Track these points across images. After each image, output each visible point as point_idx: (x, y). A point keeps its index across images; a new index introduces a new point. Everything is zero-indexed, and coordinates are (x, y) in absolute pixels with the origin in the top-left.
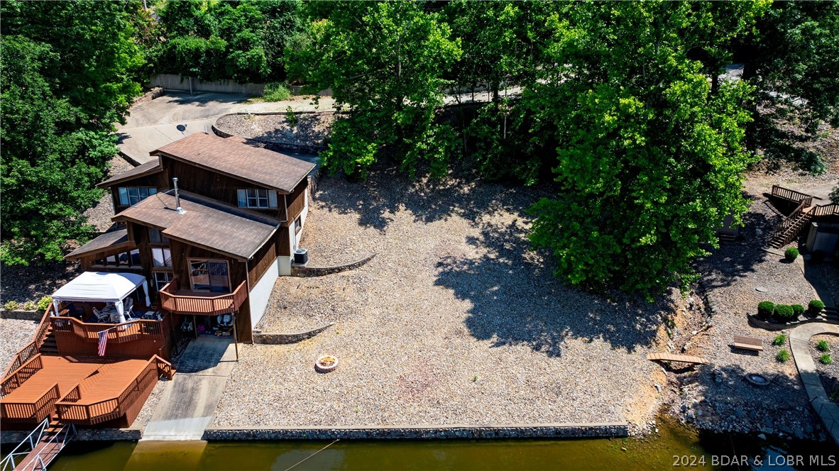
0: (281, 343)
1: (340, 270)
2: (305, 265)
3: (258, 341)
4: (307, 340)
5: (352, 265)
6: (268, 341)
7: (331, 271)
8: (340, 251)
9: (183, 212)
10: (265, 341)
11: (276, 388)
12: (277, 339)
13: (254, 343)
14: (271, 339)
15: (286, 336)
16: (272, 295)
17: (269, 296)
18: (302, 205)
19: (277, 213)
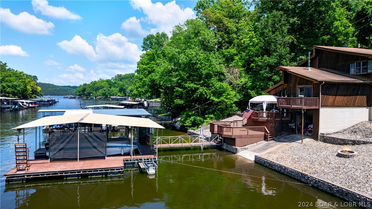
4: (351, 146)
9: (309, 70)
10: (326, 140)
11: (305, 155)
12: (331, 140)
13: (320, 141)
14: (328, 139)
15: (337, 138)
16: (353, 126)
17: (349, 125)
19: (370, 76)
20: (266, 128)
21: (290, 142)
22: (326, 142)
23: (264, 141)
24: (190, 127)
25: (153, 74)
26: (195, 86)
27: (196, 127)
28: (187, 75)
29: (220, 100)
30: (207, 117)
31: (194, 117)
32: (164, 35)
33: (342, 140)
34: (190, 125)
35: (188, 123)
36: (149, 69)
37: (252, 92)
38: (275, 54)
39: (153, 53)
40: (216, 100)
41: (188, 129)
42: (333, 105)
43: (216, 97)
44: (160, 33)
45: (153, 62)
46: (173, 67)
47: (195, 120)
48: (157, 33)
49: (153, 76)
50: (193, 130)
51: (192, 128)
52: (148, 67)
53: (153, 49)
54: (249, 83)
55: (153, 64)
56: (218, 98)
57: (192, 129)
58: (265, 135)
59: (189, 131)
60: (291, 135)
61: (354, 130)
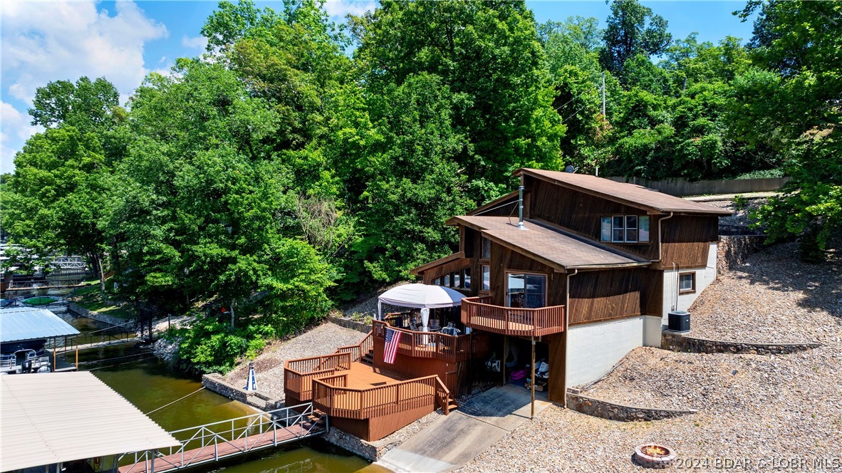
0: (602, 416)
1: (738, 349)
2: (684, 334)
3: (572, 406)
4: (643, 423)
5: (762, 347)
6: (586, 409)
7: (723, 348)
9: (522, 228)
10: (582, 407)
12: (597, 407)
13: (567, 407)
14: (589, 406)
15: (611, 404)
16: (621, 363)
17: (615, 361)
18: (700, 261)
19: (646, 250)
20: (438, 378)
21: (501, 413)
22: (583, 412)
23: (434, 414)
24: (208, 364)
25: (70, 196)
26: (224, 252)
27: (228, 364)
28: (198, 222)
29: (290, 287)
30: (255, 332)
31: (219, 337)
32: (104, 86)
33: (622, 408)
34: (210, 359)
35: (202, 353)
36: (58, 181)
37: (374, 267)
38: (429, 177)
39: (71, 137)
40: (279, 285)
41: (205, 373)
42: (590, 320)
43: (277, 279)
44: (93, 80)
45: (70, 162)
46: (154, 197)
47: (224, 344)
48: (82, 79)
49: (74, 202)
50: (217, 374)
51: (215, 368)
52: (56, 176)
53: (72, 125)
54: (357, 237)
55: (72, 167)
56: (286, 280)
57: (214, 372)
58: (437, 396)
59: (207, 379)
60: (494, 390)
61: (627, 374)
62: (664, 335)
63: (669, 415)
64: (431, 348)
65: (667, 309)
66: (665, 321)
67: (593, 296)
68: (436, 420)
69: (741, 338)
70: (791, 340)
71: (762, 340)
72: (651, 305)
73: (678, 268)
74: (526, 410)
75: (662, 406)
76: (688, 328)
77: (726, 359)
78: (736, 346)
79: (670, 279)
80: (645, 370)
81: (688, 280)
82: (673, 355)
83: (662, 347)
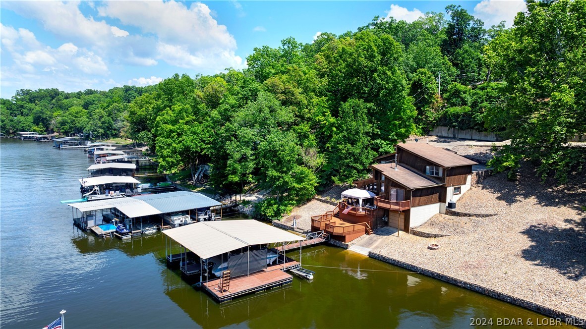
1: (470, 215)
2: (453, 210)
3: (411, 233)
5: (477, 215)
7: (465, 215)
8: (476, 208)
9: (396, 170)
11: (406, 248)
12: (419, 233)
14: (417, 233)
16: (430, 219)
17: (428, 219)
18: (463, 182)
19: (442, 179)
20: (367, 223)
21: (388, 235)
22: (415, 235)
23: (365, 235)
24: (273, 217)
30: (288, 204)
31: (276, 206)
33: (427, 234)
34: (273, 215)
35: (270, 212)
37: (336, 179)
38: (358, 144)
40: (298, 186)
42: (419, 205)
43: (297, 183)
47: (278, 209)
51: (276, 218)
58: (366, 229)
59: (275, 222)
60: (385, 227)
61: (431, 223)
62: (446, 210)
63: (442, 236)
64: (363, 213)
65: (448, 201)
66: (447, 205)
67: (421, 196)
68: (366, 237)
69: (472, 212)
70: (488, 213)
71: (478, 212)
72: (442, 199)
73: (453, 186)
74: (396, 234)
75: (440, 233)
76: (455, 207)
77: (465, 219)
78: (469, 214)
79: (450, 190)
80: (437, 222)
81: (457, 190)
82: (448, 217)
83: (446, 214)
